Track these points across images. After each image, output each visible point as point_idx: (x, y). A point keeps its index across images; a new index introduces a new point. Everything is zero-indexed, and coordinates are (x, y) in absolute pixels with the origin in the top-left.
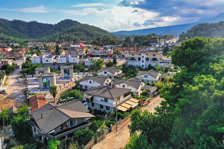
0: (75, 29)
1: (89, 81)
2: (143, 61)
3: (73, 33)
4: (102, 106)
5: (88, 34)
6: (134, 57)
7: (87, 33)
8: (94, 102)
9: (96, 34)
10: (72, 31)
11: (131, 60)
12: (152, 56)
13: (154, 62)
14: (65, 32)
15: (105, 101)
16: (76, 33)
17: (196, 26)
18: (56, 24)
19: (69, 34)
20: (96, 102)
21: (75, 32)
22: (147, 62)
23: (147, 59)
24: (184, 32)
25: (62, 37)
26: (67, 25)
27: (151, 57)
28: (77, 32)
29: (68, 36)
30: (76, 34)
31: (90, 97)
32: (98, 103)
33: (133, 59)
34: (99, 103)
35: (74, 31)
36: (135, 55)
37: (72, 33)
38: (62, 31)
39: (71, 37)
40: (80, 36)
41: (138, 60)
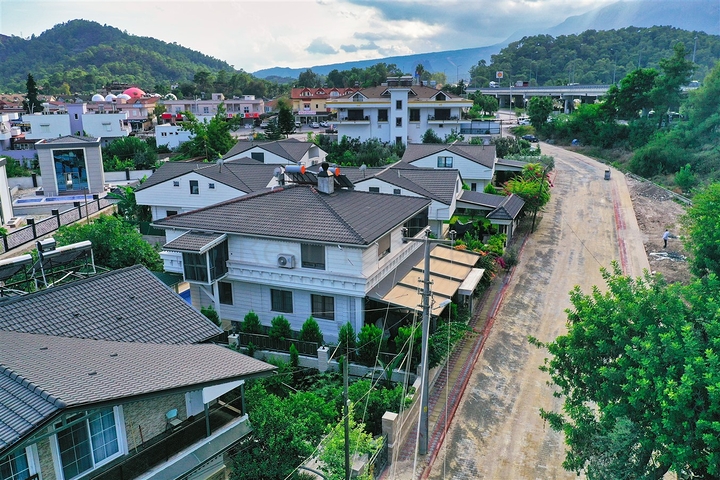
0: (110, 52)
1: (185, 181)
2: (399, 121)
3: (105, 66)
4: (282, 299)
5: (158, 69)
6: (362, 106)
7: (154, 69)
8: (232, 274)
9: (188, 70)
10: (100, 59)
11: (349, 118)
12: (434, 99)
13: (441, 126)
14: (73, 65)
15: (305, 264)
16: (114, 66)
17: (516, 44)
18: (37, 35)
19: (87, 69)
20: (245, 277)
21: (112, 64)
22: (414, 125)
23: (415, 115)
24: (483, 62)
25: (61, 79)
26: (77, 41)
27: (429, 105)
28: (117, 64)
29: (84, 74)
30: (113, 71)
31: (205, 246)
32: (255, 278)
33: (356, 115)
34: (266, 279)
35: (106, 60)
36: (365, 100)
37: (98, 67)
38: (58, 59)
39: (97, 78)
40: (132, 77)
41: (377, 118)
